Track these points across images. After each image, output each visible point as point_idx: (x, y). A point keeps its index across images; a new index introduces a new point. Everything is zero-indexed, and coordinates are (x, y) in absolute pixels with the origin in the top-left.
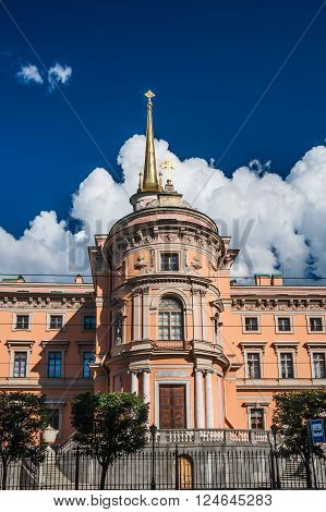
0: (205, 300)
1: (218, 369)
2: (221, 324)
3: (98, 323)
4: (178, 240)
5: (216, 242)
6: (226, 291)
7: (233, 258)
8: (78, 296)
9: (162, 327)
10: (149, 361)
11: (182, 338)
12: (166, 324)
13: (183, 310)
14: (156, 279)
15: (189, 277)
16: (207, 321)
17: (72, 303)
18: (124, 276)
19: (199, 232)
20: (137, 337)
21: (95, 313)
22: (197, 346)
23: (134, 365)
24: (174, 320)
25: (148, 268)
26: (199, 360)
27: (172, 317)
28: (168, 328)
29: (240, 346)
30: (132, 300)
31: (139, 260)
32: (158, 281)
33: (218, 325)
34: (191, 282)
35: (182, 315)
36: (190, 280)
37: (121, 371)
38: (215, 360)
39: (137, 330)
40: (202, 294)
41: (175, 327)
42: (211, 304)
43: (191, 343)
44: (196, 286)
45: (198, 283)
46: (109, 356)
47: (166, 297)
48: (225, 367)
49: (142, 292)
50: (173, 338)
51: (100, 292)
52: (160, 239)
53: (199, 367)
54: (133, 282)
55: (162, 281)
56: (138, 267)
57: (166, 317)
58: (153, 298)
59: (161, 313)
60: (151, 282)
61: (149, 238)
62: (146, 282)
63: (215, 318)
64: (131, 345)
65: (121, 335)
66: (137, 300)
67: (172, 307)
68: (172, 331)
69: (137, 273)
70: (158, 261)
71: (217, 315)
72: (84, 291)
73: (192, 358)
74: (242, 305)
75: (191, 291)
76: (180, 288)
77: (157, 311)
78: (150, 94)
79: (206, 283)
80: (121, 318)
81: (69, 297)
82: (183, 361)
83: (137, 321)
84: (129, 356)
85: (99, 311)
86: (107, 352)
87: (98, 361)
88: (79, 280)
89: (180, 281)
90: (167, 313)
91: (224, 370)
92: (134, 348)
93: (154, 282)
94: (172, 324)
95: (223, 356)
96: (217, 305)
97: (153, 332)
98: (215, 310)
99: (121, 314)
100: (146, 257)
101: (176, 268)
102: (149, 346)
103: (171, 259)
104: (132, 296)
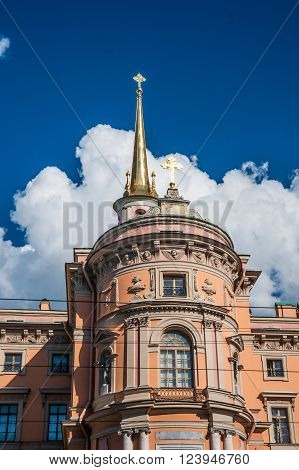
0: (221, 336)
1: (239, 429)
2: (241, 367)
3: (77, 364)
4: (184, 258)
5: (231, 262)
6: (246, 325)
7: (252, 281)
8: (44, 328)
9: (164, 371)
10: (147, 417)
11: (193, 386)
12: (170, 366)
13: (193, 347)
14: (157, 307)
15: (199, 305)
16: (224, 364)
17: (36, 337)
18: (113, 302)
19: (211, 248)
20: (132, 384)
21: (72, 350)
22: (212, 396)
23: (127, 423)
24: (181, 362)
25: (147, 292)
26: (216, 417)
27: (178, 356)
28: (173, 371)
29: (261, 397)
30: (125, 334)
31: (134, 282)
32: (160, 310)
33: (237, 368)
34: (202, 312)
35: (191, 354)
36: (200, 309)
37: (108, 431)
38: (236, 416)
39: (132, 374)
40: (217, 327)
41: (182, 371)
42: (229, 341)
43: (205, 392)
44: (208, 317)
45: (211, 313)
46: (90, 411)
47: (169, 331)
48: (249, 427)
49: (138, 323)
50: (179, 385)
51: (79, 322)
52: (161, 257)
53: (216, 425)
54: (127, 311)
55: (165, 309)
56: (132, 291)
57: (170, 356)
58: (154, 331)
59: (163, 352)
60: (150, 310)
61: (147, 253)
62: (145, 310)
63: (233, 360)
64: (122, 394)
65: (108, 380)
66: (132, 334)
67: (177, 342)
68: (179, 376)
69: (131, 299)
70: (160, 283)
71: (235, 355)
72: (53, 320)
73: (205, 413)
74: (261, 342)
75: (203, 322)
76: (189, 319)
77: (158, 349)
78: (139, 79)
79: (222, 312)
80: (107, 357)
81: (32, 328)
82: (193, 416)
83: (132, 361)
84: (120, 410)
85: (78, 348)
86: (88, 404)
87: (74, 416)
88: (45, 306)
89: (189, 310)
90: (172, 352)
91: (248, 430)
92: (127, 399)
93: (155, 310)
94: (178, 366)
95: (245, 411)
96: (236, 343)
97: (153, 378)
98: (233, 348)
99: (109, 352)
100: (143, 278)
101: (183, 292)
102: (147, 396)
103: (176, 281)
104: (125, 328)
